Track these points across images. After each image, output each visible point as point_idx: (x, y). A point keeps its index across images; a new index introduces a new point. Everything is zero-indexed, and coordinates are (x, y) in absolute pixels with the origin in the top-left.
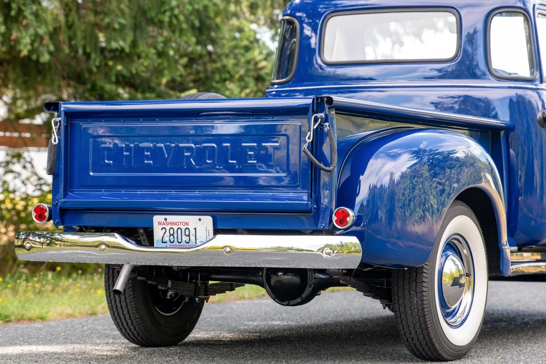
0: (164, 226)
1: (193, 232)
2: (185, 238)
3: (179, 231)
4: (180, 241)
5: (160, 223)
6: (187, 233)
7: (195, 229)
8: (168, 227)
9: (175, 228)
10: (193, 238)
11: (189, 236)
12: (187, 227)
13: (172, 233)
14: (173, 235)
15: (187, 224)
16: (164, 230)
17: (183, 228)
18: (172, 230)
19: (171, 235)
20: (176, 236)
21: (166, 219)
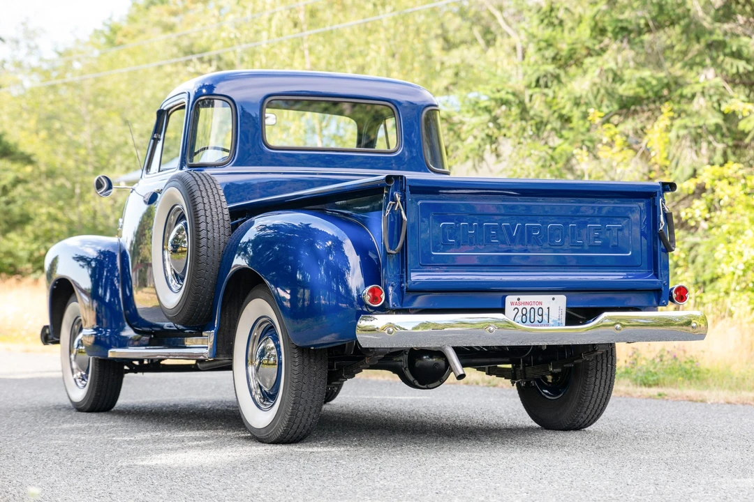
0: (516, 306)
1: (546, 311)
2: (538, 318)
3: (532, 310)
4: (532, 321)
5: (512, 304)
6: (540, 313)
7: (548, 308)
8: (520, 308)
9: (528, 307)
10: (545, 318)
11: (542, 315)
12: (540, 306)
13: (524, 313)
14: (525, 315)
15: (540, 303)
16: (516, 310)
17: (536, 307)
18: (524, 310)
19: (523, 315)
20: (528, 315)
21: (519, 299)
